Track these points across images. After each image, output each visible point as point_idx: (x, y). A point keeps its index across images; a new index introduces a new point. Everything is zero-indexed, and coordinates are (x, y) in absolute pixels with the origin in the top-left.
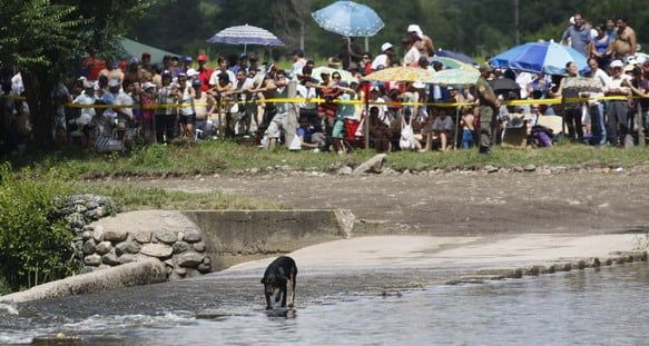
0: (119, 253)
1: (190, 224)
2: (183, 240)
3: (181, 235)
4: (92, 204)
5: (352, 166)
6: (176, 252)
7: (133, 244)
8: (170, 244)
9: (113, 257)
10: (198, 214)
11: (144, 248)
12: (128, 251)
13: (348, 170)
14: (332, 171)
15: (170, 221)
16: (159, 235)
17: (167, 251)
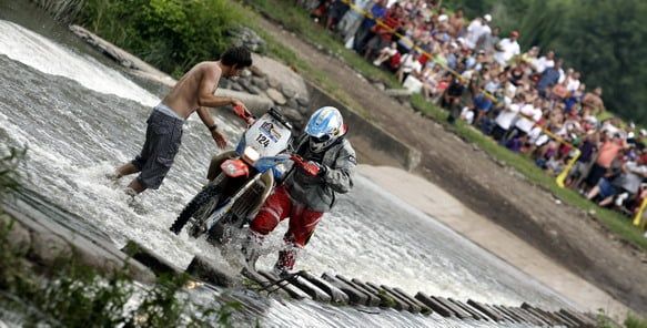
0: (253, 83)
1: (305, 92)
2: (297, 100)
3: (297, 96)
4: (253, 40)
5: (387, 86)
6: (286, 105)
7: (265, 84)
8: (286, 97)
9: (247, 84)
10: (315, 90)
11: (270, 91)
12: (259, 86)
13: (382, 87)
14: (371, 81)
15: (295, 83)
16: (284, 88)
17: (282, 101)
